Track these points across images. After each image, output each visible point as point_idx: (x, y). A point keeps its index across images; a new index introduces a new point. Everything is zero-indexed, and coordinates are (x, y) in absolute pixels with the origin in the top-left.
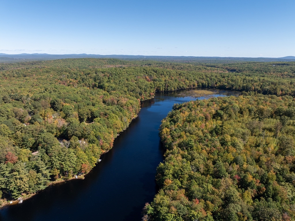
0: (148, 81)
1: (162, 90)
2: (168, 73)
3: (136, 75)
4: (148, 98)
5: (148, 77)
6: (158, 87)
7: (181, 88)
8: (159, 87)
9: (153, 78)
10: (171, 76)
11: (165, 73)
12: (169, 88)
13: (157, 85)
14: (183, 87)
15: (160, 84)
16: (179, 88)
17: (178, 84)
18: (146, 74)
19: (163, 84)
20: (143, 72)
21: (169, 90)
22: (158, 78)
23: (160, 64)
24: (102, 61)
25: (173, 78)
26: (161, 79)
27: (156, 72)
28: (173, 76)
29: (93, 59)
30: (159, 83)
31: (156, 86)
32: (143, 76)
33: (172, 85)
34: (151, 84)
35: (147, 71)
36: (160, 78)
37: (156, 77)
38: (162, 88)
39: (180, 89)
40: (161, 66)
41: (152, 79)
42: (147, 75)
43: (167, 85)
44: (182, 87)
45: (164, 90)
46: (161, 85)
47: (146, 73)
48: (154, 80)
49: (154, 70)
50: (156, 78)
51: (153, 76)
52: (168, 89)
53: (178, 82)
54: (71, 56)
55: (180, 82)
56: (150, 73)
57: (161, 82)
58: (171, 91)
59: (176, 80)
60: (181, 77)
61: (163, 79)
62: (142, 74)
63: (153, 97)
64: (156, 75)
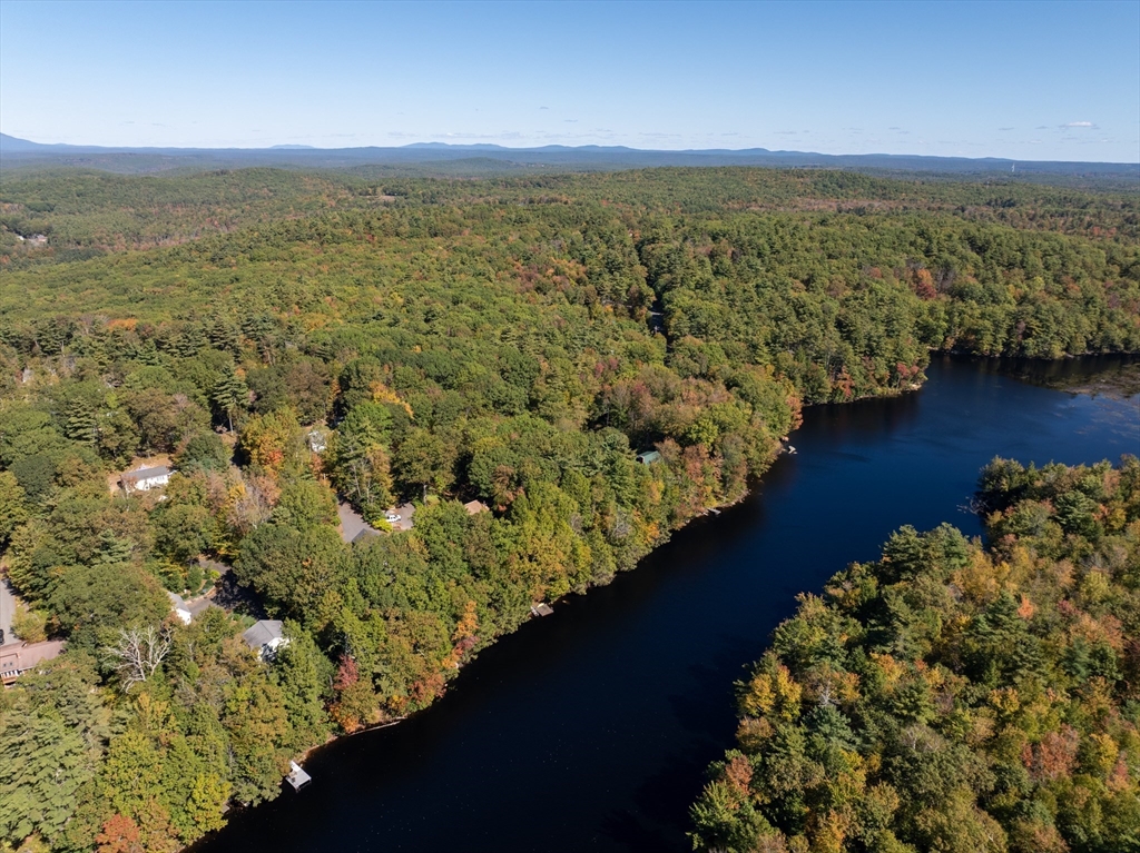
0: (922, 292)
1: (986, 347)
2: (1055, 259)
3: (864, 260)
4: (879, 390)
5: (925, 275)
6: (971, 331)
7: (1112, 346)
8: (976, 332)
9: (957, 283)
10: (1064, 278)
11: (1034, 259)
12: (1030, 341)
13: (968, 322)
14: (1127, 342)
15: (983, 316)
16: (1100, 348)
17: (1100, 326)
18: (922, 256)
19: (1001, 315)
20: (912, 244)
21: (1031, 353)
22: (983, 282)
23: (1065, 200)
24: (794, 180)
25: (1075, 291)
26: (996, 288)
27: (981, 250)
28: (1076, 279)
29: (760, 169)
30: (977, 313)
31: (960, 325)
32: (903, 264)
33: (1054, 327)
34: (932, 311)
35: (931, 242)
36: (996, 281)
37: (976, 276)
38: (988, 338)
39: (1106, 351)
40: (1062, 215)
41: (947, 285)
42: (925, 261)
43: (1022, 325)
44: (1118, 342)
45: (1001, 348)
46: (987, 323)
47: (928, 252)
48: (960, 294)
49: (972, 242)
50: (973, 281)
51: (956, 269)
52: (1023, 348)
53: (1102, 313)
54: (704, 156)
55: (1112, 314)
56: (946, 255)
57: (989, 309)
58: (1043, 362)
59: (1089, 301)
60: (1126, 286)
61: (1011, 293)
62: (902, 259)
63: (915, 387)
64: (976, 266)
